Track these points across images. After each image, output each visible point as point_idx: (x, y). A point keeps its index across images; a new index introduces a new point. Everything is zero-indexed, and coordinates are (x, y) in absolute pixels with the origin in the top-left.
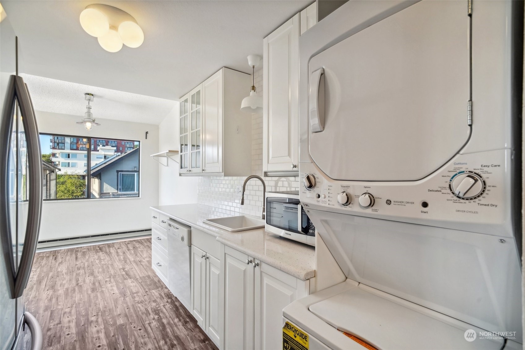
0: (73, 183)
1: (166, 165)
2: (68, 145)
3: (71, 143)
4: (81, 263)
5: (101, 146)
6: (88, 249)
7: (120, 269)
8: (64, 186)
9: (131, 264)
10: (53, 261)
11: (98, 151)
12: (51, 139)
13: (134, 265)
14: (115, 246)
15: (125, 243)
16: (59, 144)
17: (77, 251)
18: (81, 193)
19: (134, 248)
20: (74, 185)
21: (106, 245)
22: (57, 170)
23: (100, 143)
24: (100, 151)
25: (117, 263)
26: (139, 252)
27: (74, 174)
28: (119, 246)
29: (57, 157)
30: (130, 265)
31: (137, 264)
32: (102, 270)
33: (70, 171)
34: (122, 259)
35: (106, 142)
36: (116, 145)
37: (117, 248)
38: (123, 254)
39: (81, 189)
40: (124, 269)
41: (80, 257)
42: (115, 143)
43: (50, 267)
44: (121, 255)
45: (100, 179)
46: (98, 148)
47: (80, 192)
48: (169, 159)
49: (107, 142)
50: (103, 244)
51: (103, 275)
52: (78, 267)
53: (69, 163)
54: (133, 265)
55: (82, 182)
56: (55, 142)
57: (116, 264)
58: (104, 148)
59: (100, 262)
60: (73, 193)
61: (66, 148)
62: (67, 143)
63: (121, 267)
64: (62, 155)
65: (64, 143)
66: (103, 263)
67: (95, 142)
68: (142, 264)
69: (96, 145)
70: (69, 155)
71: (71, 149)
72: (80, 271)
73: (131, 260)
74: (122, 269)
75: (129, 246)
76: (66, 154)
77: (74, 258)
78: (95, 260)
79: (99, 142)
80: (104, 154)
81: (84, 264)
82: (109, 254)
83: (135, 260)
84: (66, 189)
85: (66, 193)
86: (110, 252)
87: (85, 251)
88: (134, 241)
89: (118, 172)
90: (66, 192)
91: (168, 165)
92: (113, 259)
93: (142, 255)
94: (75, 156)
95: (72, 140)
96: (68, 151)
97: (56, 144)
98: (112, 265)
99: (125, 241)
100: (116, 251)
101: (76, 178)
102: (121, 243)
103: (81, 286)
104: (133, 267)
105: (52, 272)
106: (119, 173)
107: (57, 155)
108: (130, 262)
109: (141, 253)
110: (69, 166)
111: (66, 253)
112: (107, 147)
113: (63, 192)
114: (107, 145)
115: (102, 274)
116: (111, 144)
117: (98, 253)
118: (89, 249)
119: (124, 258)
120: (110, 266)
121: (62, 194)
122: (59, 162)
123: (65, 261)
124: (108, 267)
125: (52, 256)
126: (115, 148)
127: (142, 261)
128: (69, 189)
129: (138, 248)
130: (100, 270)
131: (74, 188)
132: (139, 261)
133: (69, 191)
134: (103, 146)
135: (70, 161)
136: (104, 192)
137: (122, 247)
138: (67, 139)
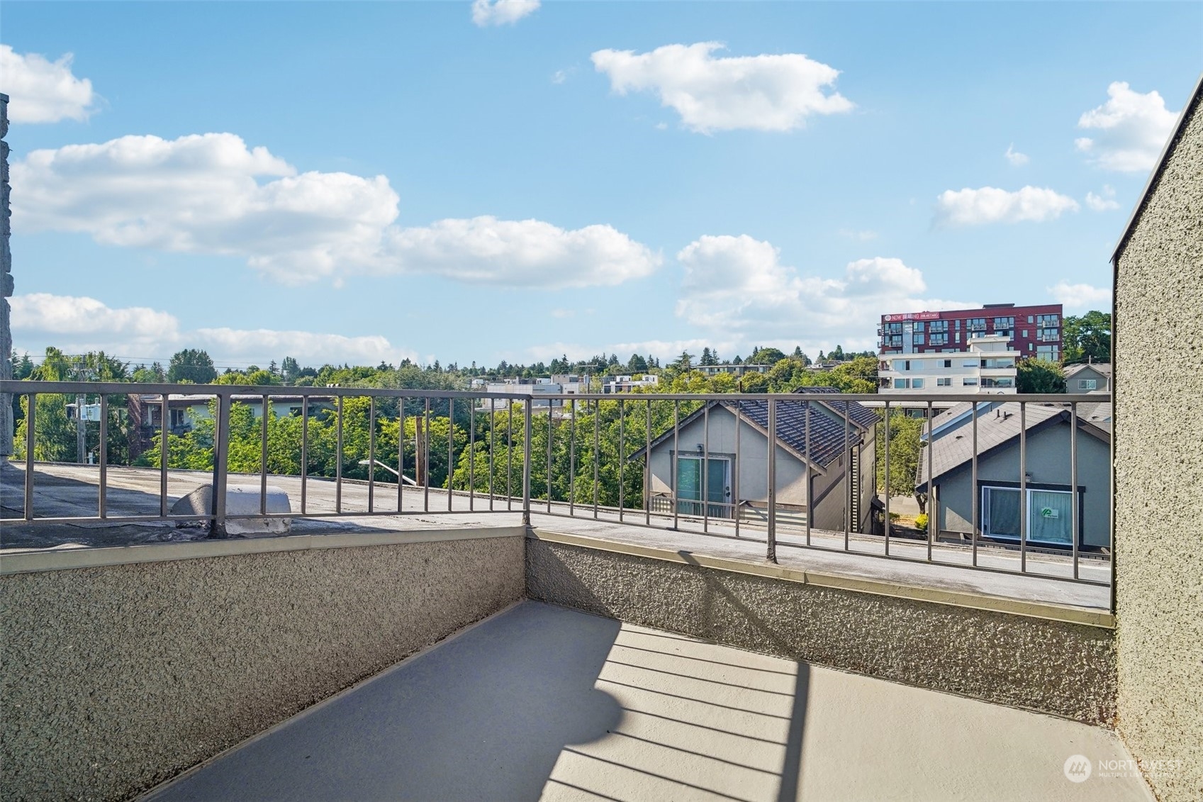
2: (908, 342)
3: (914, 333)
5: (975, 334)
11: (968, 348)
12: (878, 330)
16: (894, 337)
20: (910, 444)
23: (972, 326)
24: (971, 349)
29: (889, 369)
35: (986, 322)
36: (1012, 326)
42: (1008, 320)
45: (939, 500)
46: (969, 343)
49: (990, 320)
53: (908, 381)
56: (885, 335)
58: (981, 339)
61: (904, 349)
62: (908, 333)
64: (897, 364)
65: (901, 335)
67: (963, 326)
69: (964, 333)
70: (908, 363)
71: (914, 351)
76: (904, 362)
79: (972, 323)
80: (981, 357)
89: (980, 483)
94: (919, 364)
95: (916, 327)
96: (908, 355)
97: (887, 338)
106: (983, 487)
107: (889, 365)
110: (908, 387)
112: (990, 338)
114: (990, 330)
116: (998, 327)
122: (891, 378)
126: (1009, 336)
128: (902, 451)
134: (979, 335)
135: (911, 377)
136: (948, 530)
138: (906, 326)
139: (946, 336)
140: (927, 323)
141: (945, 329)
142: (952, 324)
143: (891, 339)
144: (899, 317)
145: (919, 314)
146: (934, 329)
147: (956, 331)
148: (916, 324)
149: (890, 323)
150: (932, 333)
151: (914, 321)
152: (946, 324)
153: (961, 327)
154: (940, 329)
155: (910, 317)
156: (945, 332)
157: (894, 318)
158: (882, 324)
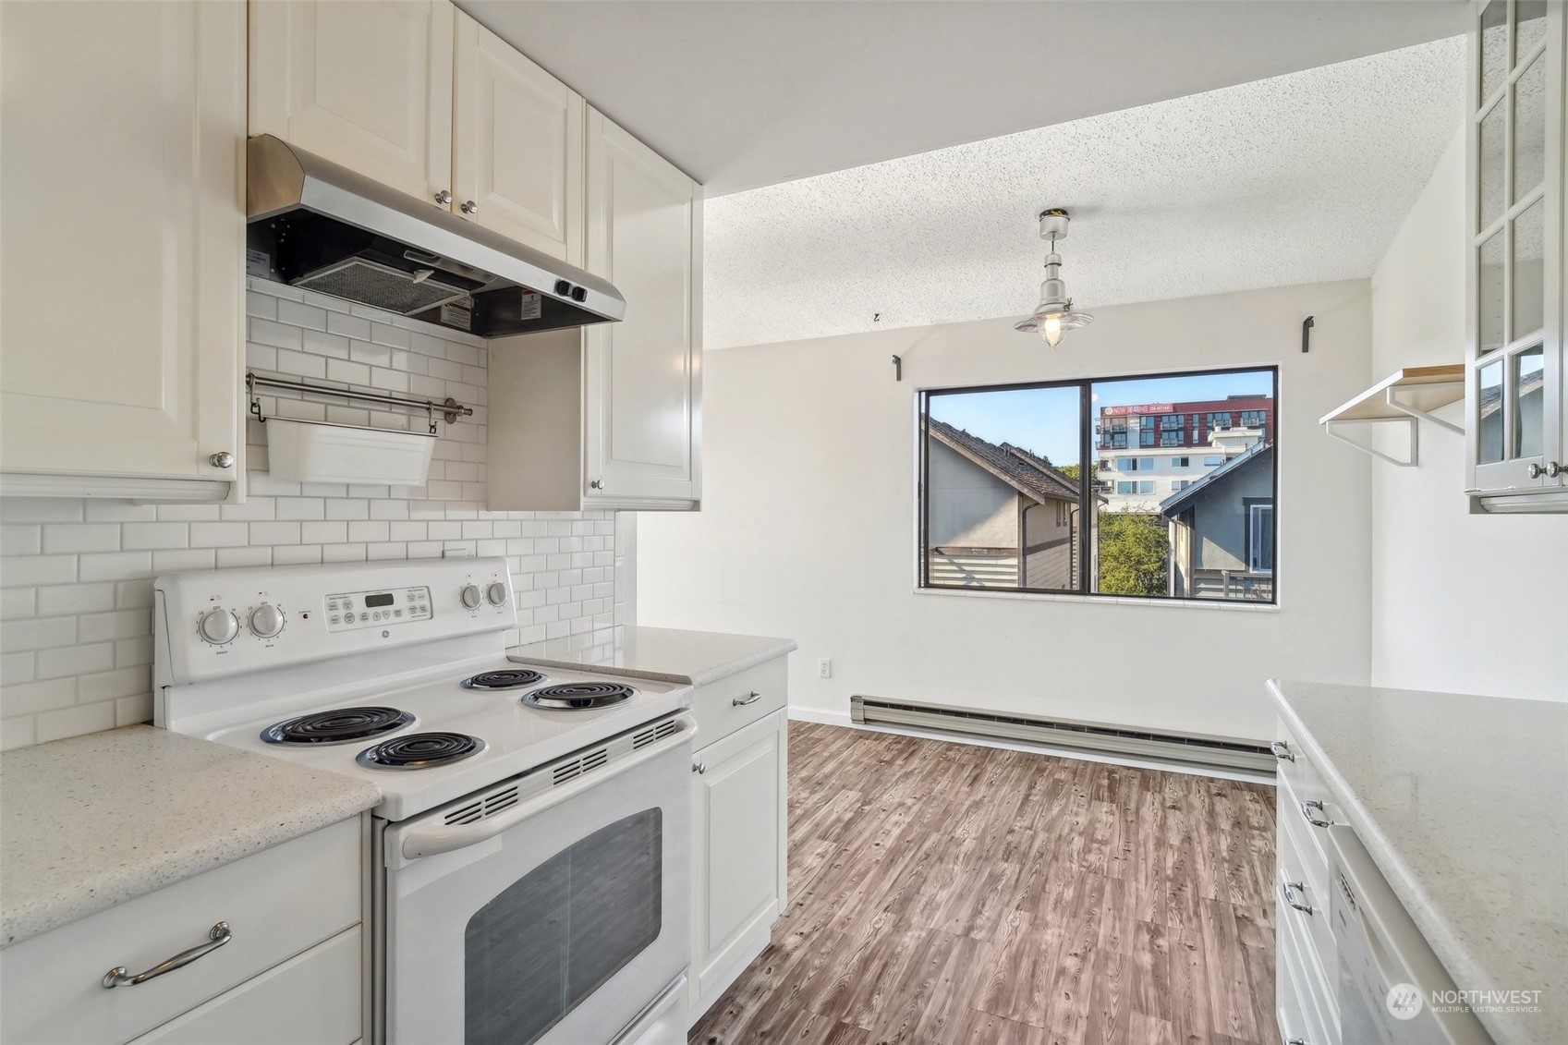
0: (1138, 536)
1: (1407, 458)
2: (1134, 438)
3: (1141, 430)
4: (1027, 828)
5: (1217, 429)
6: (1075, 773)
7: (1138, 928)
8: (1119, 544)
9: (1195, 921)
10: (965, 789)
11: (1210, 444)
13: (1208, 927)
14: (1167, 790)
15: (1208, 791)
16: (1116, 436)
17: (1040, 771)
18: (1158, 564)
19: (1237, 824)
20: (1141, 541)
21: (1139, 774)
22: (1100, 502)
23: (1215, 421)
24: (1214, 444)
25: (1142, 886)
26: (1255, 856)
27: (1140, 511)
28: (1181, 794)
29: (1110, 470)
30: (1189, 919)
31: (1221, 930)
32: (1073, 899)
33: (1135, 504)
34: (1169, 872)
35: (1231, 417)
36: (1264, 422)
37: (1169, 804)
38: (1183, 841)
39: (1157, 552)
40: (1155, 932)
41: (1037, 801)
42: (1259, 416)
43: (945, 810)
44: (1171, 846)
45: (1193, 527)
46: (1210, 438)
47: (1157, 562)
48: (1426, 427)
49: (1236, 415)
50: (1129, 768)
51: (1067, 927)
52: (1009, 844)
53: (1135, 484)
54: (1200, 929)
55: (1161, 533)
57: (1133, 889)
58: (1226, 434)
59: (1087, 850)
60: (1139, 562)
61: (1129, 445)
62: (1133, 431)
63: (1148, 919)
64: (1121, 462)
65: (1126, 433)
66: (1092, 858)
67: (1203, 419)
68: (1243, 945)
69: (1205, 428)
70: (1135, 462)
71: (1142, 447)
72: (1006, 865)
73: (1202, 895)
74: (1149, 930)
75: (1221, 806)
76: (1129, 461)
77: (1018, 799)
78: (1074, 835)
79: (1214, 418)
80: (1227, 454)
81: (1033, 838)
82: (1131, 822)
83: (1221, 898)
84: (1122, 552)
85: (1122, 564)
86: (1137, 811)
87: (1063, 778)
88: (1250, 787)
89: (1247, 502)
90: (1122, 558)
91: (1415, 461)
92: (1137, 856)
93: (1261, 879)
94: (1149, 462)
95: (1144, 422)
96: (1135, 452)
97: (1108, 437)
98: (1120, 885)
99: (1212, 780)
100: (1160, 813)
101: (1145, 523)
102: (1194, 786)
103: (974, 943)
104: (1199, 944)
105: (938, 830)
106: (1252, 506)
107: (1110, 465)
108: (1197, 904)
109: (1258, 871)
110: (1135, 491)
111: (1009, 768)
112: (1235, 432)
113: (1116, 559)
114: (1236, 424)
115: (1065, 920)
116: (1246, 421)
117: (1098, 802)
118: (1077, 770)
119: (1178, 867)
120: (1108, 888)
121: (1114, 564)
122: (1113, 482)
123: (992, 801)
124: (1100, 890)
125: (972, 766)
126: (1259, 433)
127: (1252, 921)
129: (1256, 832)
130: (1069, 894)
131: (1141, 551)
132: (1240, 913)
133: (1129, 558)
134: (1223, 429)
135: (1139, 478)
136: (1206, 567)
137: (1191, 807)
138: (1132, 421)
139: (1181, 434)
140: (1158, 418)
141: (1180, 426)
142: (1189, 418)
143: (1113, 438)
144: (1123, 411)
145: (1149, 406)
146: (1167, 425)
147: (1193, 428)
148: (1144, 419)
149: (1111, 418)
150: (1165, 431)
151: (1141, 415)
152: (1181, 419)
153: (1200, 422)
154: (1175, 426)
155: (1137, 410)
156: (1180, 429)
157: (1117, 411)
158: (1102, 419)
